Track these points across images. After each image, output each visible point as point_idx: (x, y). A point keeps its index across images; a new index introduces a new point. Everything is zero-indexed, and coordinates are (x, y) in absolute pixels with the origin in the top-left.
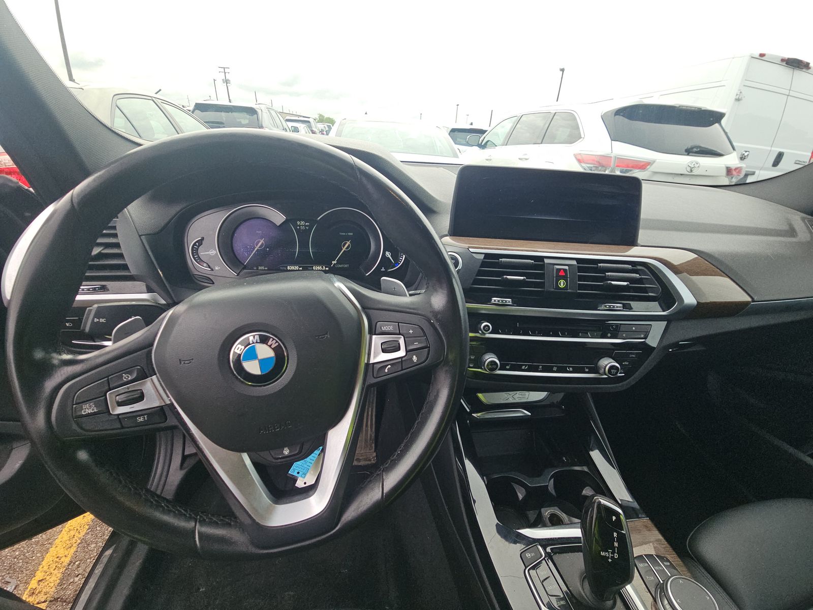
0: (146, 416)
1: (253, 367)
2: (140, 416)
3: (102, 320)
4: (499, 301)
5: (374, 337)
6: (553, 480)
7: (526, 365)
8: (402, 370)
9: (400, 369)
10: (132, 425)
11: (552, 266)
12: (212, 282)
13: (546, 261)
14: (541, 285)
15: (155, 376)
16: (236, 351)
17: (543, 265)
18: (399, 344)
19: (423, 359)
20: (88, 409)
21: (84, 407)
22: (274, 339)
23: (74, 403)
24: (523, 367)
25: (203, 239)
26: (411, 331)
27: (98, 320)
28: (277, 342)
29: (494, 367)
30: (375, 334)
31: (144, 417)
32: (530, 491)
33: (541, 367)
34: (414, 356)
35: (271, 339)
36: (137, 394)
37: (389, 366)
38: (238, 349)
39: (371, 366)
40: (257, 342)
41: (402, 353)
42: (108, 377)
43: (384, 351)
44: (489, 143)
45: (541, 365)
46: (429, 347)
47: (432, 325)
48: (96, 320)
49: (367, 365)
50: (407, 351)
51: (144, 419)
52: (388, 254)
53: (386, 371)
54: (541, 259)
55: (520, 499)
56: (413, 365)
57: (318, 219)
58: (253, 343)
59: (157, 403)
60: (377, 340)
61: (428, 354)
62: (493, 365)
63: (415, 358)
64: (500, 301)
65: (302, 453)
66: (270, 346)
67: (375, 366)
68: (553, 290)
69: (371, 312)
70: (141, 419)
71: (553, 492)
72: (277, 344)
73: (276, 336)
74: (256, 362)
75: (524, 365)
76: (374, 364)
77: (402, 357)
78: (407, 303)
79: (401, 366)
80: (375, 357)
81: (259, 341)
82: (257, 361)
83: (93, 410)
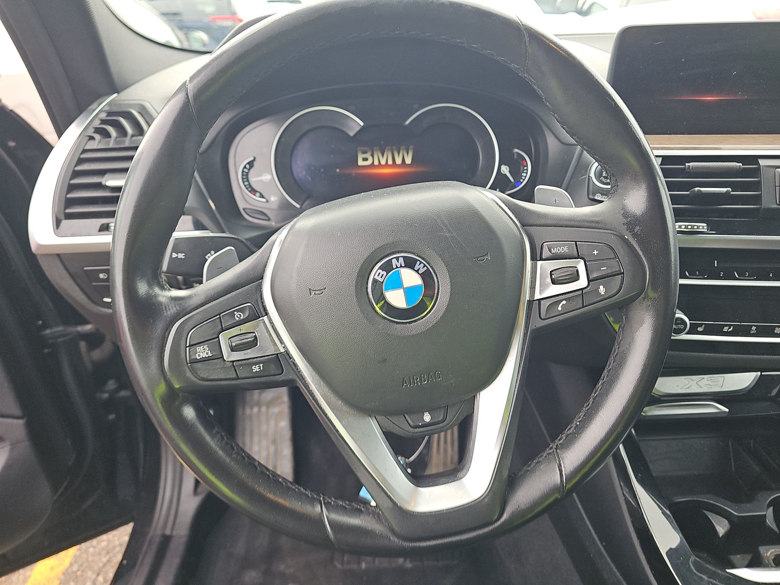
0: (261, 365)
1: (397, 298)
2: (256, 364)
3: (181, 256)
4: (686, 227)
5: (539, 263)
6: (771, 508)
7: (730, 326)
8: (584, 307)
9: (581, 305)
10: (248, 375)
11: (772, 169)
12: (267, 218)
13: (762, 162)
14: (757, 199)
15: (266, 316)
16: (376, 277)
17: (758, 169)
18: (577, 271)
19: (615, 291)
20: (203, 352)
21: (198, 351)
22: (421, 262)
23: (188, 345)
24: (726, 329)
25: (255, 159)
26: (595, 252)
27: (176, 255)
28: (425, 266)
29: (682, 327)
30: (541, 259)
31: (260, 366)
32: (736, 525)
33: (754, 328)
34: (601, 287)
35: (418, 262)
36: (251, 338)
37: (564, 302)
38: (378, 276)
39: (536, 304)
40: (401, 266)
41: (583, 282)
42: (220, 315)
43: (554, 282)
44: (595, 7)
45: (755, 326)
46: (623, 273)
47: (626, 242)
48: (174, 255)
49: (530, 303)
50: (589, 281)
51: (260, 368)
52: (505, 170)
53: (560, 308)
54: (754, 159)
55: (721, 535)
56: (599, 299)
57: (407, 122)
58: (397, 267)
59: (271, 351)
60: (545, 267)
61: (622, 283)
62: (679, 324)
63: (602, 290)
64: (690, 227)
65: (445, 423)
66: (417, 271)
67: (542, 302)
68: (776, 206)
69: (532, 230)
70: (256, 369)
71: (774, 527)
72: (425, 268)
73: (423, 259)
74: (401, 292)
75: (726, 325)
76: (539, 300)
77: (582, 289)
78: (585, 215)
79: (581, 302)
80: (541, 292)
81: (403, 265)
82: (402, 290)
83: (207, 354)
